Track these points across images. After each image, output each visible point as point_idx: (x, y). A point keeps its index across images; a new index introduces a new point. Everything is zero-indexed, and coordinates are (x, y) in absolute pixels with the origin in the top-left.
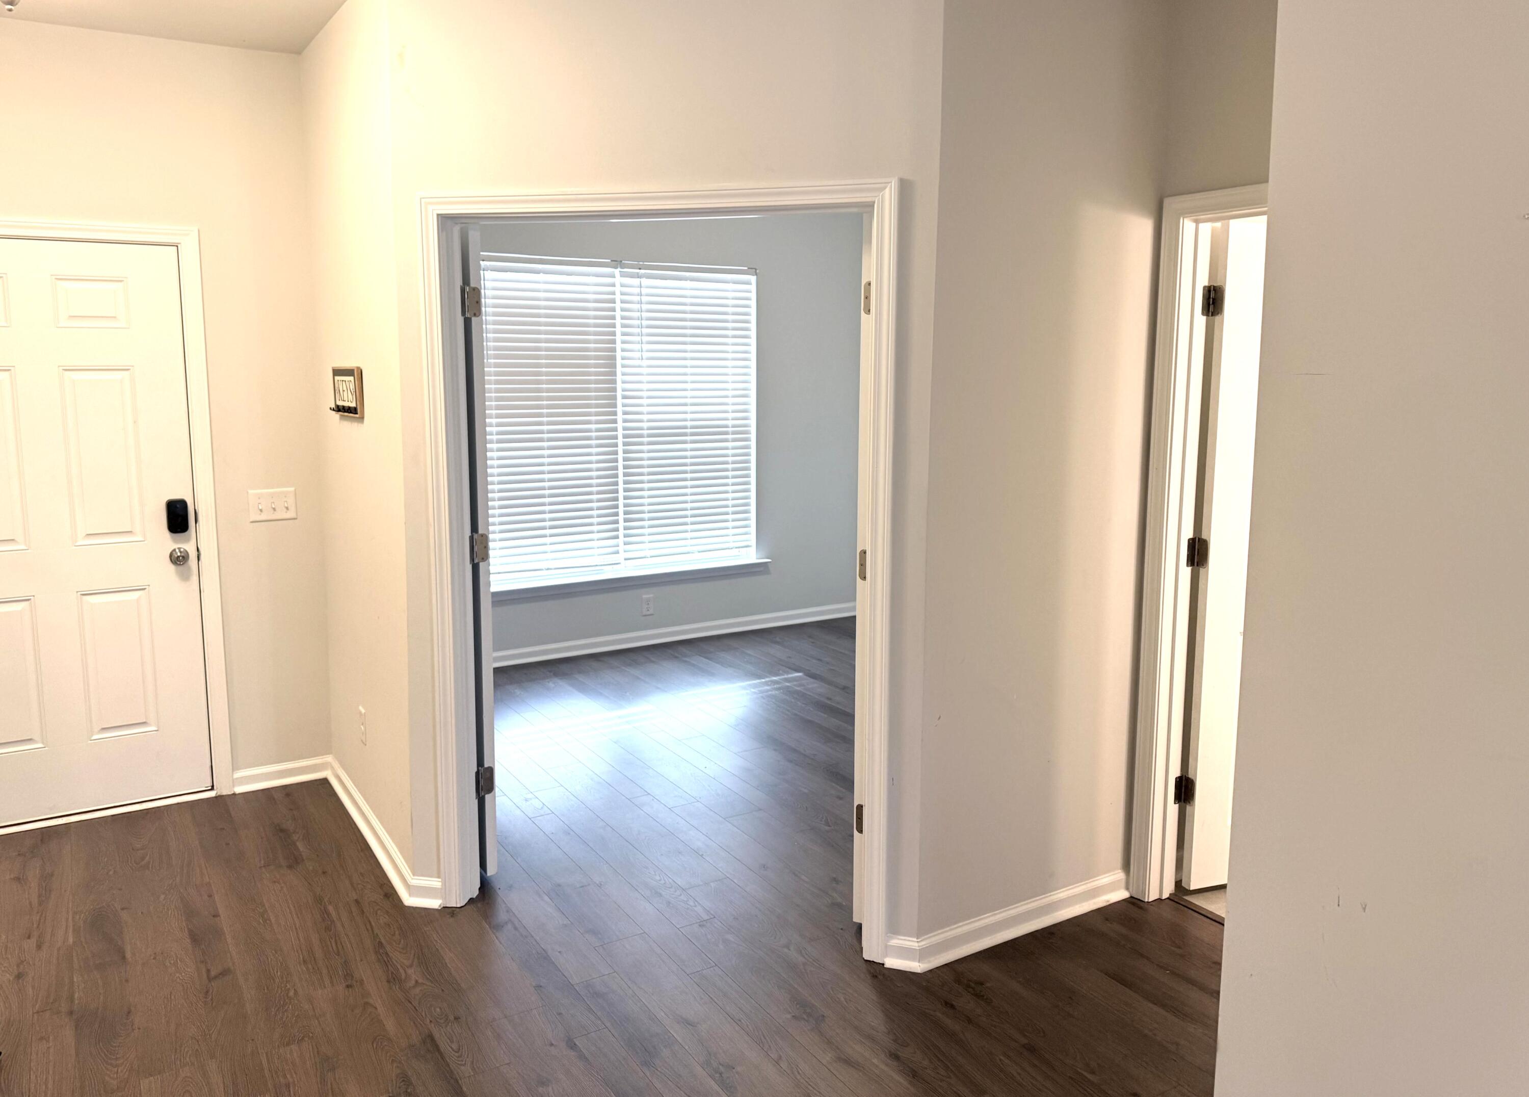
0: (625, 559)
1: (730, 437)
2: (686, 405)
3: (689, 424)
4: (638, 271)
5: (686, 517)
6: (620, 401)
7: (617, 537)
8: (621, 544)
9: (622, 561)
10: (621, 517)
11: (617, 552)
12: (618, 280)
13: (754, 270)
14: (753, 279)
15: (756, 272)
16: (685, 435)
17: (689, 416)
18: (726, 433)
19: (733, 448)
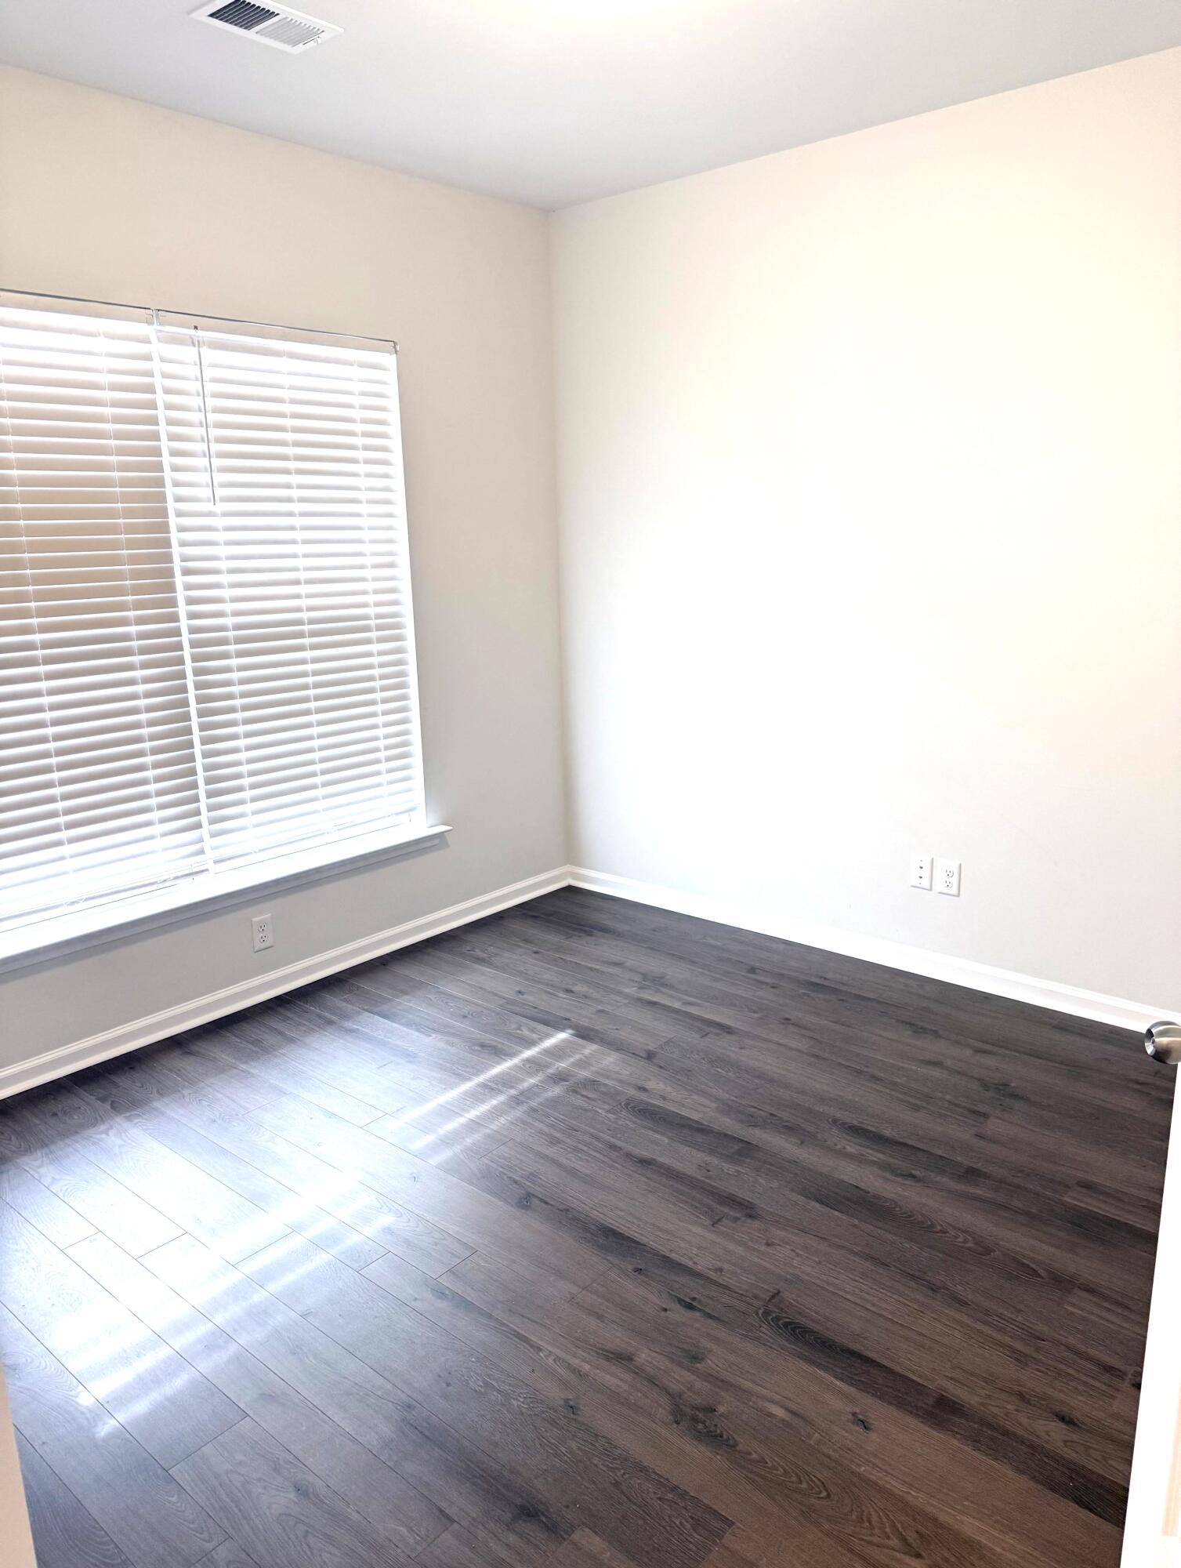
0: (215, 862)
1: (374, 635)
2: (297, 582)
3: (305, 615)
4: (192, 332)
5: (312, 762)
6: (179, 580)
7: (198, 826)
8: (206, 837)
9: (210, 865)
10: (202, 790)
11: (202, 852)
12: (156, 348)
13: (392, 344)
14: (390, 360)
15: (395, 347)
16: (301, 635)
17: (304, 603)
18: (367, 629)
19: (381, 653)
